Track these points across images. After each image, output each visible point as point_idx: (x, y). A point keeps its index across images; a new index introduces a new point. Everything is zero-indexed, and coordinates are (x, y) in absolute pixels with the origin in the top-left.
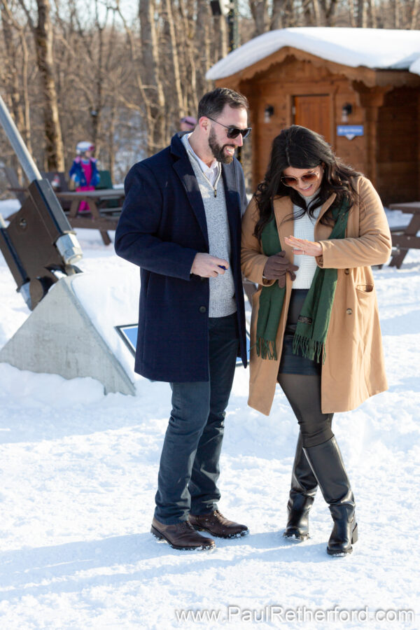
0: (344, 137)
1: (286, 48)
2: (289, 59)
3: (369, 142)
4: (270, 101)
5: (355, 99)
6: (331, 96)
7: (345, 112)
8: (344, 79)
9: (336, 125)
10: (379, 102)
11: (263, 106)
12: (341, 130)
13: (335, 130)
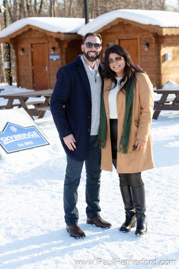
0: (52, 60)
1: (28, 25)
2: (29, 30)
3: (62, 62)
4: (22, 46)
5: (56, 45)
6: (47, 44)
7: (52, 50)
8: (52, 37)
9: (49, 55)
10: (66, 46)
11: (19, 49)
12: (51, 57)
13: (49, 57)
